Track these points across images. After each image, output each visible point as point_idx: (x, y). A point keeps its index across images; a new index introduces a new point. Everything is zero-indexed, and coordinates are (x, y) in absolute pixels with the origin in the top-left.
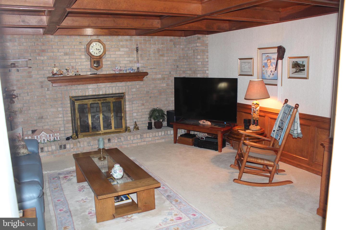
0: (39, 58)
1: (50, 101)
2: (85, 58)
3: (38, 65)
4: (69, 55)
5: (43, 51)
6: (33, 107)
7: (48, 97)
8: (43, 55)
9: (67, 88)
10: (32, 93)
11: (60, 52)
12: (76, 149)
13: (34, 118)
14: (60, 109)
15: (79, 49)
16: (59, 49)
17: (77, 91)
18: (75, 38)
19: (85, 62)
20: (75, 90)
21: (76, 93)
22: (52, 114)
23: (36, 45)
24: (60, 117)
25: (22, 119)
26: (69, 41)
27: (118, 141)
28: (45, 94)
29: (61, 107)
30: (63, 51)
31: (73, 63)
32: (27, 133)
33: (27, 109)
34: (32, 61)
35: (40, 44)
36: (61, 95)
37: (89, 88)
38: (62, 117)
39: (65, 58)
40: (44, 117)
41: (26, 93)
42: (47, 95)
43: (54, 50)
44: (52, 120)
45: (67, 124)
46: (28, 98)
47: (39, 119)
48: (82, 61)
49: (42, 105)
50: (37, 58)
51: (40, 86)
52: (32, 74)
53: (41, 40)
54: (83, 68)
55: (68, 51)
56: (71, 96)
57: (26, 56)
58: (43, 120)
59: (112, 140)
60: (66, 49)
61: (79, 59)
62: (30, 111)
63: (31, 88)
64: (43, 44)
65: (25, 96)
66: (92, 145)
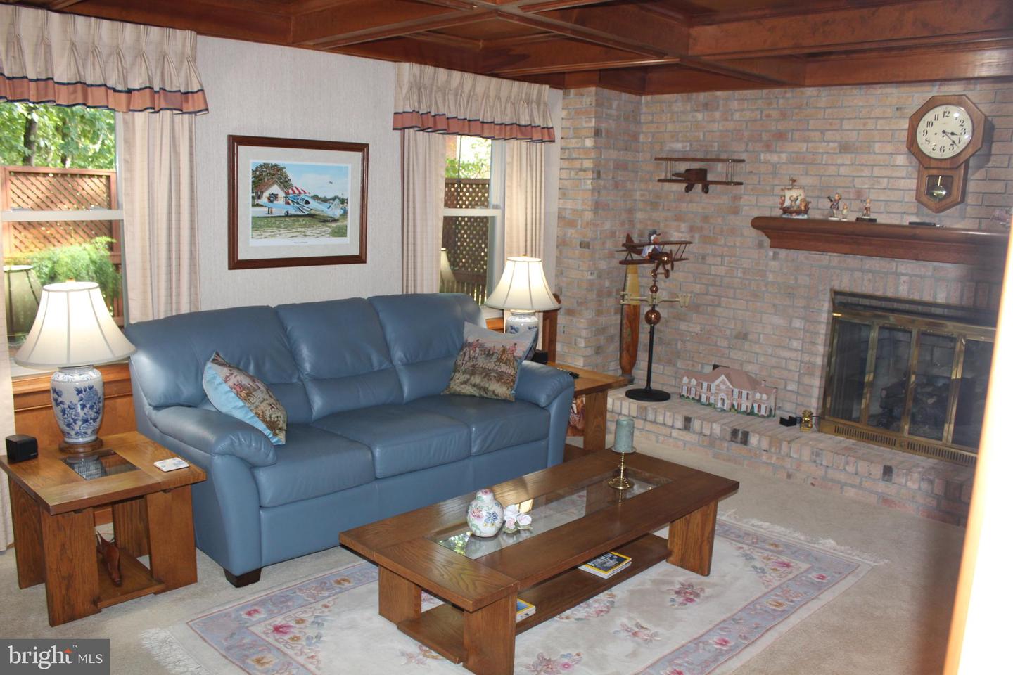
0: (765, 159)
1: (776, 291)
2: (908, 164)
3: (760, 178)
4: (852, 153)
5: (781, 136)
6: (730, 300)
7: (771, 277)
8: (778, 149)
9: (830, 261)
10: (733, 259)
11: (826, 142)
12: (777, 458)
13: (725, 331)
14: (797, 324)
15: (890, 133)
16: (827, 130)
17: (857, 274)
18: (884, 92)
19: (903, 178)
20: (852, 270)
21: (855, 281)
22: (774, 334)
23: (765, 118)
24: (793, 347)
25: (698, 328)
26: (861, 104)
27: (920, 488)
28: (764, 268)
29: (803, 318)
30: (838, 138)
31: (863, 179)
32: (702, 368)
33: (713, 301)
34: (748, 166)
35: (775, 114)
36: (808, 279)
37: (903, 271)
38: (800, 348)
39: (839, 161)
40: (750, 337)
41: (720, 256)
42: (771, 271)
43: (812, 134)
44: (770, 351)
45: (806, 376)
46: (722, 270)
47: (737, 337)
48: (895, 175)
49: (753, 299)
50: (762, 158)
51: (757, 242)
52: (742, 202)
53: (781, 101)
54: (892, 198)
55: (853, 136)
56: (837, 288)
57: (735, 150)
58: (746, 343)
59: (898, 476)
60: (848, 130)
61: (887, 165)
62: (719, 310)
63: (732, 244)
64: (784, 116)
65: (714, 265)
66: (824, 463)
